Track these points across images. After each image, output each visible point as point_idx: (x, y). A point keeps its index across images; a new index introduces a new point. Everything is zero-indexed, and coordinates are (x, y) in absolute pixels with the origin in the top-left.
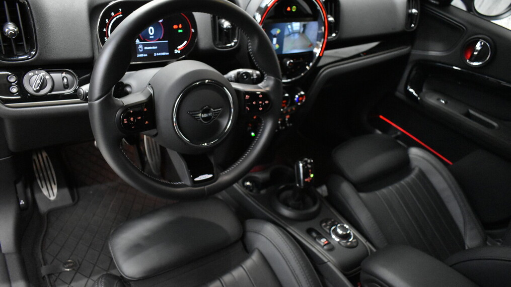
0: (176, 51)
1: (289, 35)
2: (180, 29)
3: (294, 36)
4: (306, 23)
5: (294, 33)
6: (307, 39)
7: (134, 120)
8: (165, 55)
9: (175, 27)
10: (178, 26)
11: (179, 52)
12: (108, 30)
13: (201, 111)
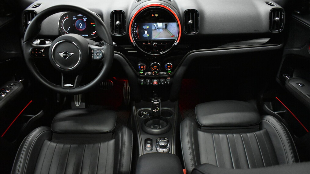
0: (92, 34)
1: (156, 29)
2: (94, 25)
3: (159, 30)
4: (167, 23)
5: (159, 28)
6: (169, 32)
7: (37, 53)
8: (87, 36)
9: (92, 23)
10: (93, 23)
11: (93, 35)
12: (62, 24)
13: (63, 53)
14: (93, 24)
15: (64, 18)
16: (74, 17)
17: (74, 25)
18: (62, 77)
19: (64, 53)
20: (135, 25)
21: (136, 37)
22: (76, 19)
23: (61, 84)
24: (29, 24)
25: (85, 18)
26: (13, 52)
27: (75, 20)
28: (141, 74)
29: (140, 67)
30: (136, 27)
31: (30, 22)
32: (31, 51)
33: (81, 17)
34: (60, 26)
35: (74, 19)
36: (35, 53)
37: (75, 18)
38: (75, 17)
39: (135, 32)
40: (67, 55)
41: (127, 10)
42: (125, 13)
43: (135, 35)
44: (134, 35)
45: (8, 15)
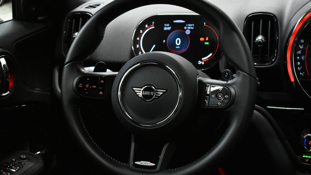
0: (200, 62)
2: (207, 41)
7: (89, 86)
9: (202, 39)
10: (205, 39)
11: (203, 63)
12: (140, 39)
13: (143, 88)
14: (205, 41)
15: (146, 26)
16: (165, 25)
17: (164, 41)
18: (133, 145)
19: (145, 90)
20: (301, 44)
21: (301, 71)
22: (169, 28)
23: (127, 161)
24: (74, 38)
25: (189, 28)
26: (37, 90)
27: (168, 32)
28: (307, 160)
29: (307, 142)
30: (301, 47)
31: (77, 35)
32: (78, 84)
33: (181, 26)
34: (136, 42)
35: (165, 29)
36: (84, 86)
37: (167, 27)
38: (168, 25)
39: (300, 60)
40: (152, 93)
41: (282, 13)
42: (278, 18)
43: (299, 66)
44: (296, 66)
45: (39, 18)
